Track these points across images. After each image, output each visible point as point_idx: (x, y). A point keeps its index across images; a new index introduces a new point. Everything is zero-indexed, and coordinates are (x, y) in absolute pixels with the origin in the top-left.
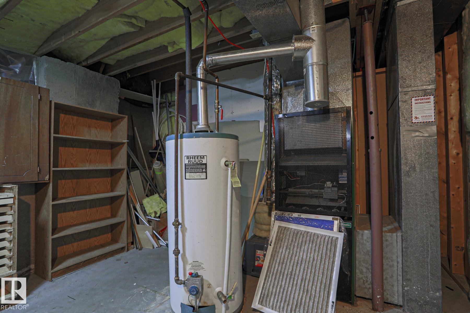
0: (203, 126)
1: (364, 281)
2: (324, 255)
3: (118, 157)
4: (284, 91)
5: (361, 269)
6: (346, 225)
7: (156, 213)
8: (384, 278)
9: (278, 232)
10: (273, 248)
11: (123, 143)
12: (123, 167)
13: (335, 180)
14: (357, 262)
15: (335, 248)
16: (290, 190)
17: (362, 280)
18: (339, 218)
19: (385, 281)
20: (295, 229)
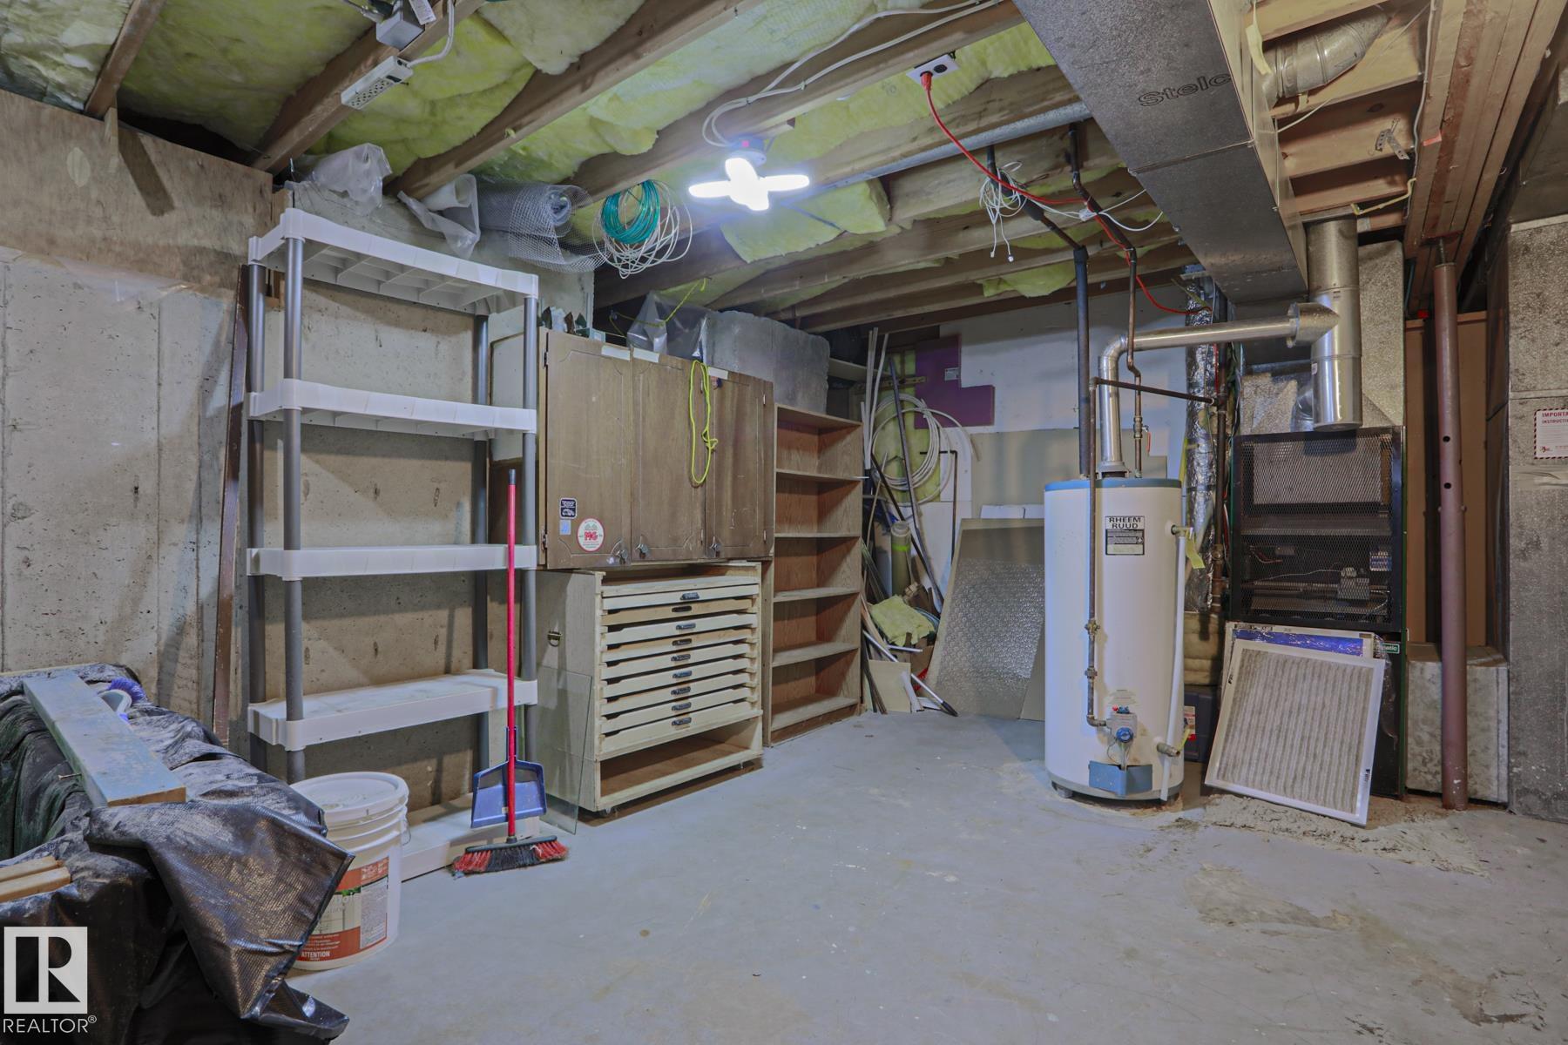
0: (1113, 464)
1: (1424, 759)
2: (1344, 698)
3: (839, 513)
4: (1246, 384)
5: (1419, 737)
6: (1388, 648)
7: (909, 635)
8: (1469, 753)
9: (1243, 661)
10: (1237, 688)
11: (854, 483)
12: (852, 534)
13: (1362, 565)
14: (1410, 722)
15: (1366, 685)
16: (1256, 583)
17: (1420, 759)
18: (1373, 634)
19: (1470, 759)
20: (1279, 655)
